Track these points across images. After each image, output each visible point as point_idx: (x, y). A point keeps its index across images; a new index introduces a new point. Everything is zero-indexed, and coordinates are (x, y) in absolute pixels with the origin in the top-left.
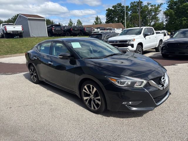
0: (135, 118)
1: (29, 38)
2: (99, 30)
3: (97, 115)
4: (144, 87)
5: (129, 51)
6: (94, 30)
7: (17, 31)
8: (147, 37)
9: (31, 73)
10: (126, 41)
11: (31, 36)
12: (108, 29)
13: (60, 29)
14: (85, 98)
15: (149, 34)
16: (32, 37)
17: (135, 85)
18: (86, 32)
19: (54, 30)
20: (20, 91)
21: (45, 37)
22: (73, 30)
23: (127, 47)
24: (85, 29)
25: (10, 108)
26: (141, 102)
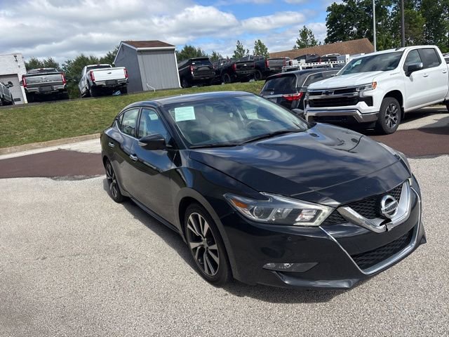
0: (306, 305)
1: (139, 95)
2: (303, 61)
3: (215, 289)
4: (322, 225)
5: (360, 114)
6: (290, 64)
7: (116, 81)
8: (414, 74)
10: (352, 90)
11: (145, 89)
12: (325, 59)
13: (208, 69)
14: (193, 245)
15: (421, 65)
16: (147, 91)
17: (298, 219)
18: (271, 69)
19: (194, 71)
20: (79, 220)
21: (174, 89)
22: (238, 67)
23: (355, 104)
24: (266, 63)
25: (44, 258)
26: (315, 264)
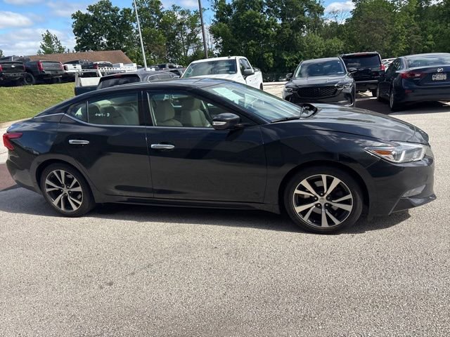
2: (79, 67)
4: (423, 159)
6: (65, 68)
9: (48, 190)
14: (299, 209)
15: (253, 71)
22: (4, 68)
